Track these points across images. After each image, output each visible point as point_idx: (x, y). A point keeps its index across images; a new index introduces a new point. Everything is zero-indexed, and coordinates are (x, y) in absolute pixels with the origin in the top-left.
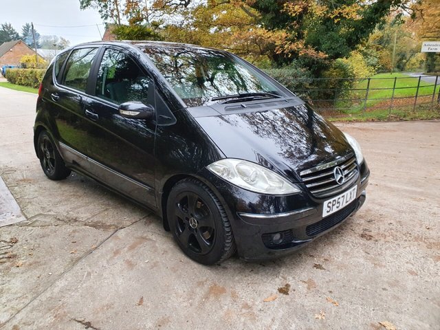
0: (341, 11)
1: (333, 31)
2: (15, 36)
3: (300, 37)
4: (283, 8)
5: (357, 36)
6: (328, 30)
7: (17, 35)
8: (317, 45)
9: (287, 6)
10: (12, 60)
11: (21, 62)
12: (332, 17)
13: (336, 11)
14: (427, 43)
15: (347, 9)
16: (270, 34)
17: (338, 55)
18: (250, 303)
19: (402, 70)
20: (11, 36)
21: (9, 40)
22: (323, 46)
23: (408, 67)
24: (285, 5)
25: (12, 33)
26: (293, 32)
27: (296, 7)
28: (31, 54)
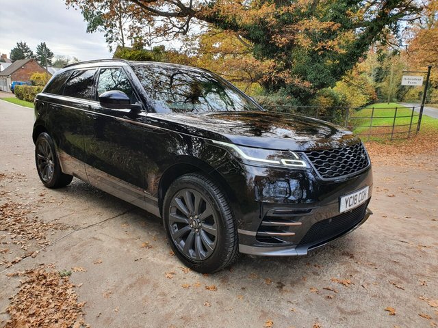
0: (324, 44)
1: (319, 62)
2: (29, 54)
3: (288, 66)
4: (271, 40)
5: (341, 68)
6: (314, 61)
7: (32, 53)
8: (303, 74)
9: (275, 38)
10: (23, 77)
11: (31, 79)
12: (316, 49)
13: (320, 45)
14: (407, 77)
15: (330, 43)
16: (258, 63)
17: (323, 85)
18: (166, 292)
19: (401, 101)
20: (25, 54)
21: (23, 58)
22: (309, 77)
23: (407, 98)
24: (273, 37)
25: (26, 52)
26: (281, 62)
27: (283, 39)
28: (41, 72)
